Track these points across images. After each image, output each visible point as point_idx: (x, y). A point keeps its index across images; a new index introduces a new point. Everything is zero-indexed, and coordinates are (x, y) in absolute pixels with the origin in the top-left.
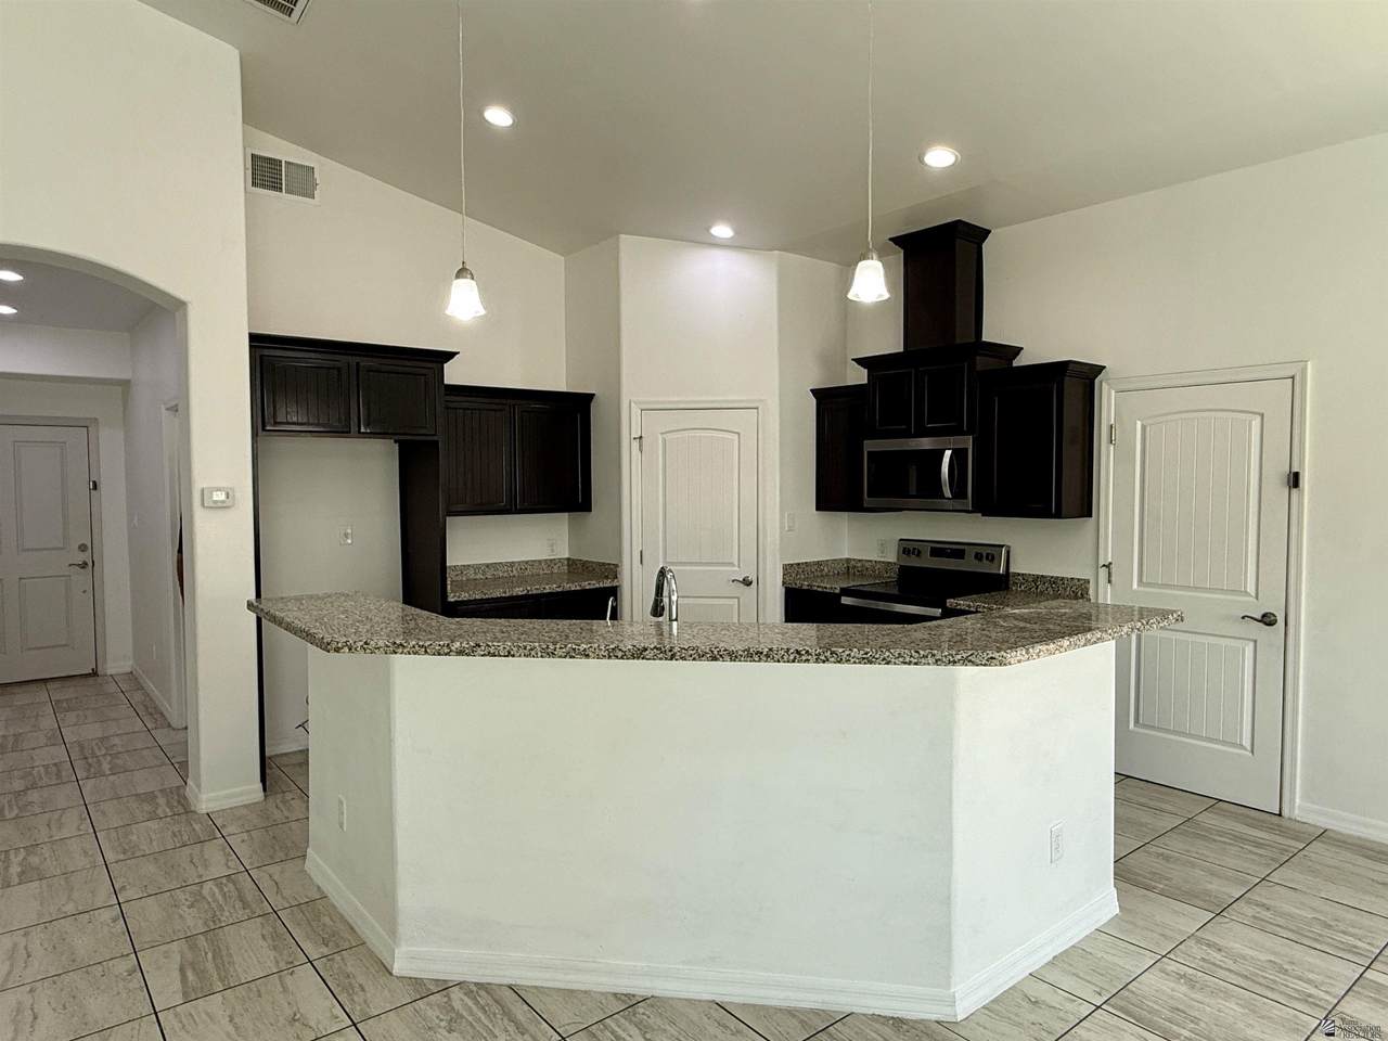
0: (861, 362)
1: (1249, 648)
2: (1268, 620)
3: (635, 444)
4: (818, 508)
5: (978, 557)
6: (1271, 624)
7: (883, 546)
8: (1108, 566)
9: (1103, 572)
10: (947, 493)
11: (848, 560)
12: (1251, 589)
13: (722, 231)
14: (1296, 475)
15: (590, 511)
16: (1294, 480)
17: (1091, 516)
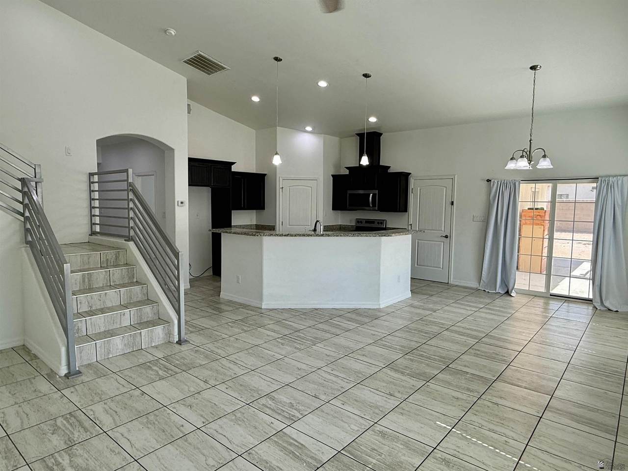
0: (347, 168)
1: (442, 244)
2: (446, 237)
3: (281, 190)
4: (333, 210)
5: (378, 223)
6: (447, 237)
7: (351, 221)
8: (411, 225)
9: (410, 226)
10: (371, 206)
11: (340, 225)
12: (443, 229)
13: (309, 129)
14: (453, 202)
15: (264, 209)
16: (452, 203)
17: (407, 212)
